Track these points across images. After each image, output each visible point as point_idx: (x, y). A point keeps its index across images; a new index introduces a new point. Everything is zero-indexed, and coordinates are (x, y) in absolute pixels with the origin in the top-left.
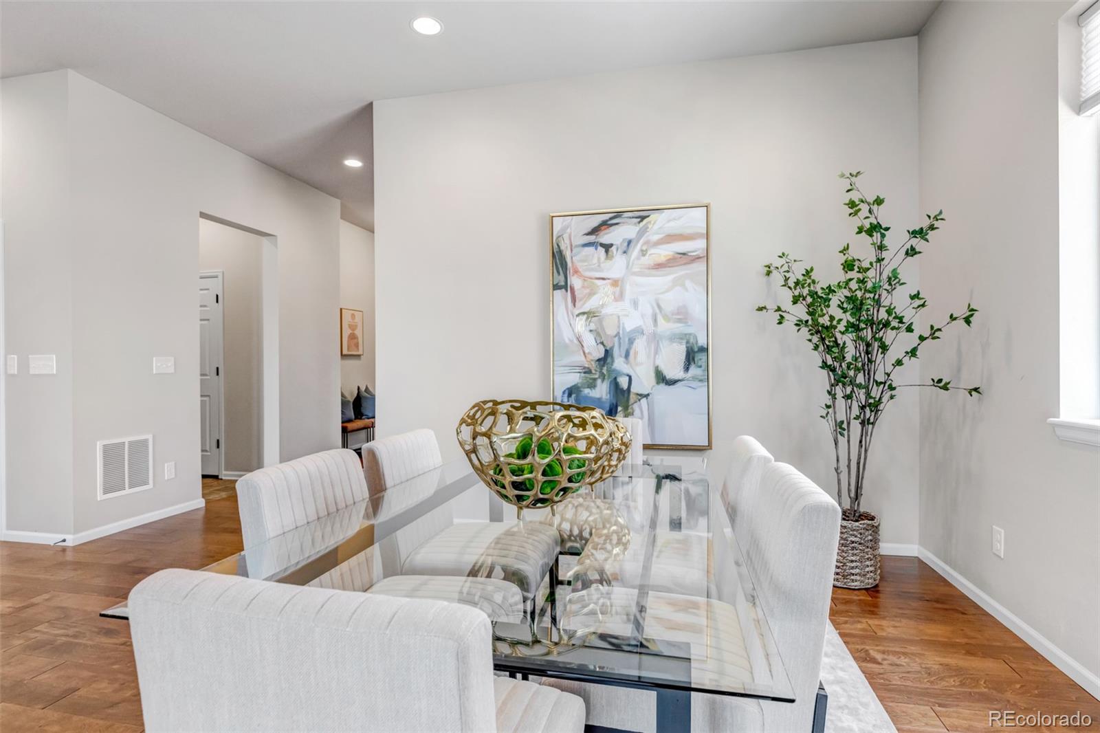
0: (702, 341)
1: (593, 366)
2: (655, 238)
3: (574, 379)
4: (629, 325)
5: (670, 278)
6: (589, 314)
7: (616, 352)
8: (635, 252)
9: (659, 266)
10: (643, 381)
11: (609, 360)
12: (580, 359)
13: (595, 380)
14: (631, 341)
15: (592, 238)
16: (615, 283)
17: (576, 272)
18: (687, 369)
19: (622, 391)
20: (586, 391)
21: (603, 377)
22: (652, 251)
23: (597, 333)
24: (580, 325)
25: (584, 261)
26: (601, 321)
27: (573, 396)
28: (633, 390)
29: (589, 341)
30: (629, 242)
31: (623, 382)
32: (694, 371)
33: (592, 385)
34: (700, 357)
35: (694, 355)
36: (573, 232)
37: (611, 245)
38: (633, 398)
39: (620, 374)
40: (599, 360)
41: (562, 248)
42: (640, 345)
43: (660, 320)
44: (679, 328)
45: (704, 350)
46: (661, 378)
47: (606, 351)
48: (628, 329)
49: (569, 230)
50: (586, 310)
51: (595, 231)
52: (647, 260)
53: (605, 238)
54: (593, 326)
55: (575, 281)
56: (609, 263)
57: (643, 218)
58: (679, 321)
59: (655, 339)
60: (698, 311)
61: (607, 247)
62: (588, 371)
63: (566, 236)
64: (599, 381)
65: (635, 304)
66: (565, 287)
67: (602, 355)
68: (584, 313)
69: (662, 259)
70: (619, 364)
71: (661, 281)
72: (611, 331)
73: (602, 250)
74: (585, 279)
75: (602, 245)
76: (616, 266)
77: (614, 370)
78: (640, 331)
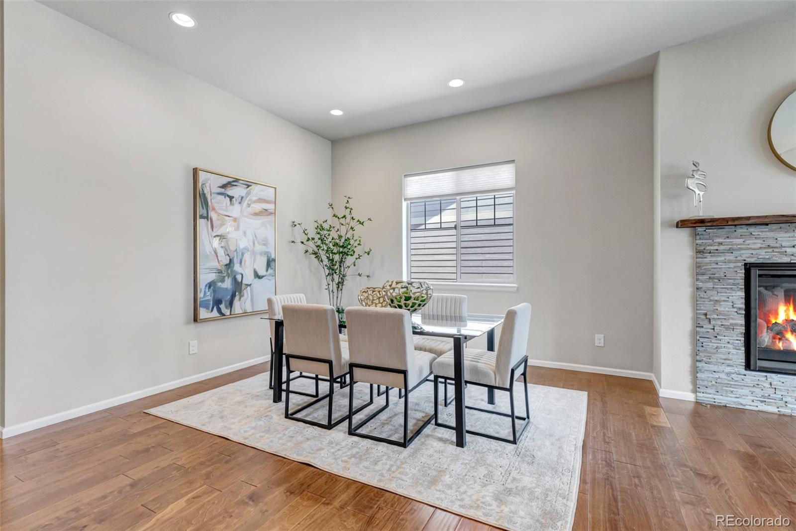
0: (273, 256)
1: (224, 268)
2: (255, 198)
3: (212, 277)
4: (242, 245)
5: (260, 221)
6: (221, 237)
7: (235, 260)
8: (245, 204)
9: (256, 214)
10: (249, 278)
11: (232, 265)
12: (215, 264)
13: (224, 277)
14: (243, 254)
15: (222, 190)
16: (235, 220)
17: (214, 209)
18: (267, 270)
19: (238, 282)
20: (219, 284)
21: (228, 275)
22: (252, 205)
23: (225, 248)
24: (216, 243)
25: (218, 202)
26: (227, 242)
27: (212, 288)
28: (244, 282)
29: (221, 252)
30: (242, 198)
31: (239, 278)
32: (270, 271)
33: (223, 281)
34: (272, 264)
35: (270, 263)
36: (210, 184)
37: (233, 197)
38: (243, 286)
39: (238, 273)
40: (226, 265)
41: (205, 192)
42: (247, 257)
43: (256, 244)
44: (264, 248)
45: (274, 260)
46: (257, 276)
47: (230, 260)
48: (241, 248)
49: (209, 182)
50: (219, 234)
51: (224, 186)
52: (250, 210)
53: (231, 191)
54: (223, 244)
55: (212, 214)
56: (231, 207)
57: (248, 186)
58: (264, 245)
59: (254, 253)
60: (271, 240)
61: (231, 198)
62: (220, 272)
63: (207, 185)
64: (226, 278)
65: (245, 233)
66: (207, 218)
67: (228, 262)
68: (218, 236)
69: (257, 211)
70: (237, 267)
71: (257, 222)
72: (232, 248)
73: (228, 199)
74: (219, 214)
75: (228, 196)
76: (235, 210)
77: (235, 271)
78: (247, 249)
